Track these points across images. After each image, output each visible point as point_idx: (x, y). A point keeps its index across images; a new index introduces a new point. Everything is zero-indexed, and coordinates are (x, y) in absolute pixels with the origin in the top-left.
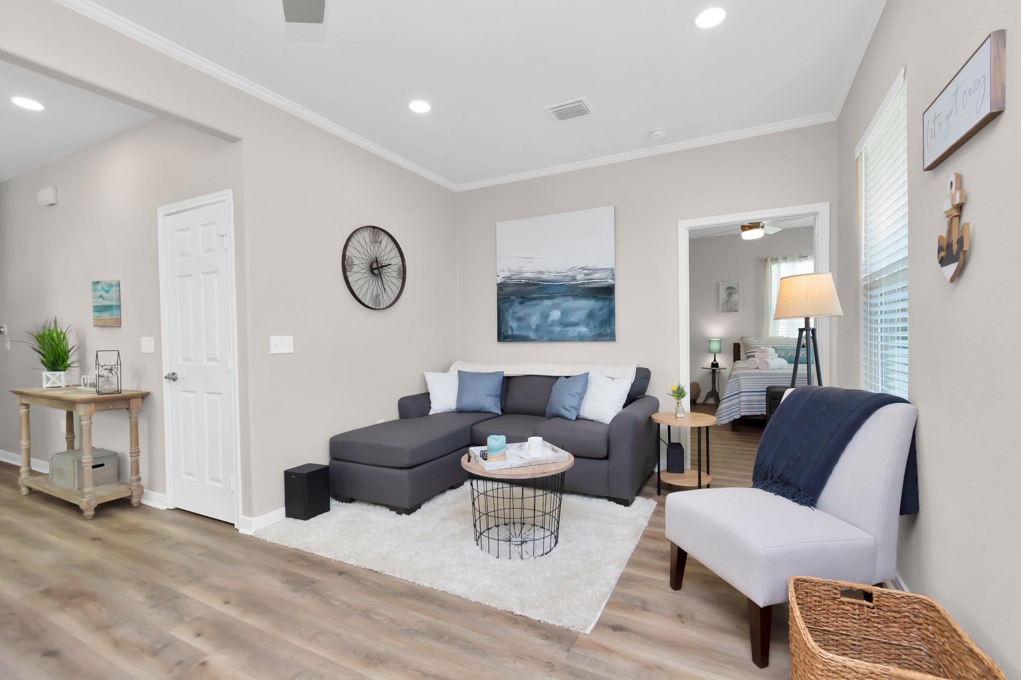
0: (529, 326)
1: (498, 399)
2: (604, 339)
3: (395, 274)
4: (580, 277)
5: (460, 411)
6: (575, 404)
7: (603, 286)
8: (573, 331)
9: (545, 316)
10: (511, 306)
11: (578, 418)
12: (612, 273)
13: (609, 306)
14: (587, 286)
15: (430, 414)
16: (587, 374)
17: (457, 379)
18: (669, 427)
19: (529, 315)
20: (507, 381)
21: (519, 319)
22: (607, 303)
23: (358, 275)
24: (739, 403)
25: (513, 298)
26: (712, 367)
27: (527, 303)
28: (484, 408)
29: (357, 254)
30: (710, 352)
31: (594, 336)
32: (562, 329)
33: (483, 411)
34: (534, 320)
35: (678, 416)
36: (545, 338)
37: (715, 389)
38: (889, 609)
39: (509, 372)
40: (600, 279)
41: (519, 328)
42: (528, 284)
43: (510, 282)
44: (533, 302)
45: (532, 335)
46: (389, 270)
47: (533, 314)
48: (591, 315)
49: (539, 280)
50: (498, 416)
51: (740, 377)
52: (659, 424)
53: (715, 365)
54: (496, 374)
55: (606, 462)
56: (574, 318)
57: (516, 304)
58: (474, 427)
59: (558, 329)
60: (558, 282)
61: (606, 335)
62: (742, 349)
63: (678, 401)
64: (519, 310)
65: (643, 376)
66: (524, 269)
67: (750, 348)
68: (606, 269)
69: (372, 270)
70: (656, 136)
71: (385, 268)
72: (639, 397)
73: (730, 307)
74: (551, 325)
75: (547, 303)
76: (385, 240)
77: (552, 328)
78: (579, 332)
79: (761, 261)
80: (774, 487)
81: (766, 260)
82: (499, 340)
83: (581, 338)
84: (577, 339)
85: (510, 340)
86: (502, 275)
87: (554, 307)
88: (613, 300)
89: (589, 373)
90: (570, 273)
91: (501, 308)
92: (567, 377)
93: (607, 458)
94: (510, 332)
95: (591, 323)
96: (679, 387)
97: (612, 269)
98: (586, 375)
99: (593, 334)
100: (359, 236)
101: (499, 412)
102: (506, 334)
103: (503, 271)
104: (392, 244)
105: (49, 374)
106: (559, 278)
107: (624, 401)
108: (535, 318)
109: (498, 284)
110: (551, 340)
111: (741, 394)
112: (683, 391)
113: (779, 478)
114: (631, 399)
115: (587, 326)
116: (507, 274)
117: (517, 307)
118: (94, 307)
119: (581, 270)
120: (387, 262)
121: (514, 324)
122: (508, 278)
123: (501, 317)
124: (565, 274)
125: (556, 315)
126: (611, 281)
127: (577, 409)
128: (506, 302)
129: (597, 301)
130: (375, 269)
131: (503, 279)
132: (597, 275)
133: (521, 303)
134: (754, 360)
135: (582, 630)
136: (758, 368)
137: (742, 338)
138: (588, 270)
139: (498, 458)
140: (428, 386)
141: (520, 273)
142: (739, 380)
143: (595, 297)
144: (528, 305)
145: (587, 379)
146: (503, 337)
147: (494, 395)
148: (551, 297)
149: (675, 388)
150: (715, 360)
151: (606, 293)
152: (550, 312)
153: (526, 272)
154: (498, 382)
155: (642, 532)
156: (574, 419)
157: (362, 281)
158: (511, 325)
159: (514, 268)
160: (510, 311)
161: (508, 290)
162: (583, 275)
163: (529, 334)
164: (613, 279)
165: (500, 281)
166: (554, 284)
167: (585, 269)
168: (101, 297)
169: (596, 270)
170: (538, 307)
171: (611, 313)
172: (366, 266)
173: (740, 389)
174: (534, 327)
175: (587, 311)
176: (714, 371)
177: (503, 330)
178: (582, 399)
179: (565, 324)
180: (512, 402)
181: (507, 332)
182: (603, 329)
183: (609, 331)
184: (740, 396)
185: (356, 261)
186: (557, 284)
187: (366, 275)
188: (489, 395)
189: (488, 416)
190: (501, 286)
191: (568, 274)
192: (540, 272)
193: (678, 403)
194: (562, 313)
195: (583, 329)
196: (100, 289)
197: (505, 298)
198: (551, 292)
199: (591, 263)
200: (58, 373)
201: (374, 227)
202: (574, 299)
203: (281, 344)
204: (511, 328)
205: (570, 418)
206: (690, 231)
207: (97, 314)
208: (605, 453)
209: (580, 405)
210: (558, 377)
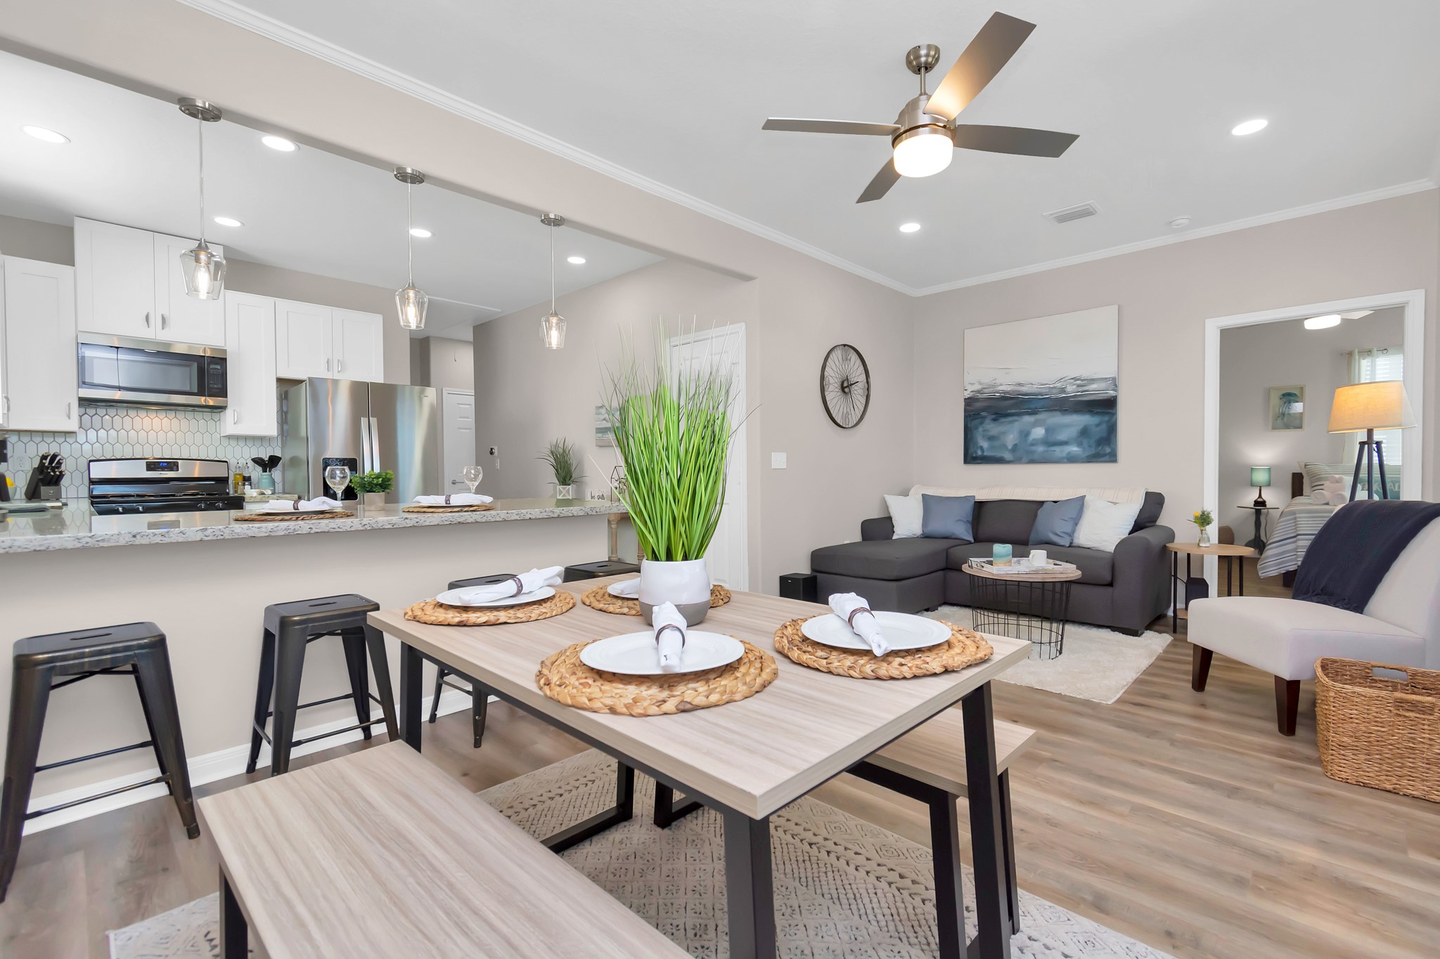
0: (1005, 446)
1: (969, 526)
2: (1102, 459)
3: (860, 391)
4: (1071, 389)
5: (926, 536)
6: (1068, 530)
7: (1101, 398)
8: (1060, 451)
9: (1025, 434)
10: (982, 423)
11: (1070, 546)
12: (1114, 383)
13: (1108, 421)
14: (1080, 399)
15: (893, 538)
16: (1083, 497)
17: (922, 504)
18: (1189, 555)
19: (1004, 433)
20: (980, 506)
21: (991, 438)
22: (1106, 418)
23: (833, 394)
24: (1296, 549)
25: (984, 414)
26: (1254, 505)
27: (1003, 420)
28: (954, 534)
29: (833, 375)
30: (1252, 485)
31: (1087, 457)
32: (1046, 449)
33: (953, 537)
34: (1011, 439)
35: (1201, 545)
36: (1025, 459)
37: (1260, 536)
38: (1423, 686)
39: (982, 496)
40: (1097, 390)
41: (992, 448)
42: (1004, 398)
43: (980, 396)
44: (1010, 419)
45: (1008, 456)
46: (856, 388)
47: (1010, 433)
48: (1084, 432)
49: (1018, 393)
50: (970, 543)
51: (1298, 515)
52: (1176, 553)
53: (1260, 503)
54: (966, 498)
55: (1110, 589)
56: (1062, 436)
57: (988, 421)
58: (950, 550)
59: (1041, 449)
60: (1042, 396)
61: (1105, 455)
62: (1306, 481)
63: (1202, 528)
64: (992, 428)
65: (1154, 503)
66: (998, 382)
67: (1320, 479)
68: (1106, 378)
69: (843, 388)
70: (1178, 225)
71: (853, 386)
72: (1149, 525)
73: (1287, 422)
74: (1032, 445)
75: (1028, 419)
76: (854, 357)
77: (1034, 448)
78: (1069, 453)
79: (1342, 354)
80: (1314, 598)
81: (1350, 354)
82: (966, 462)
83: (1072, 459)
84: (1065, 460)
85: (980, 461)
86: (971, 388)
87: (1035, 424)
88: (1115, 414)
89: (1085, 496)
90: (1058, 385)
91: (969, 425)
92: (1055, 502)
93: (1111, 584)
94: (979, 453)
95: (1085, 442)
96: (1203, 513)
97: (1114, 379)
98: (1082, 499)
99: (1085, 455)
100: (833, 356)
101: (973, 541)
102: (974, 455)
103: (972, 384)
104: (859, 361)
105: (561, 487)
106: (1044, 391)
107: (1130, 528)
108: (1011, 436)
109: (965, 399)
110: (1032, 461)
111: (1299, 537)
112: (1208, 517)
113: (1322, 590)
114: (1138, 526)
115: (1080, 444)
116: (977, 387)
117: (989, 424)
118: (597, 429)
119: (1072, 381)
120: (855, 380)
121: (985, 444)
122: (978, 392)
123: (969, 436)
124: (1051, 386)
125: (1039, 432)
126: (1112, 393)
127: (1071, 535)
128: (975, 419)
129: (1093, 416)
130: (846, 387)
131: (972, 393)
132: (1094, 386)
133: (994, 420)
134: (1322, 494)
135: (1104, 700)
136: (1327, 504)
137: (1306, 465)
138: (1082, 380)
139: (1004, 563)
140: (890, 509)
141: (994, 386)
142: (1295, 518)
143: (1091, 412)
144: (1003, 422)
145: (1083, 504)
146: (971, 457)
147: (965, 520)
148: (1034, 413)
149: (1199, 513)
150: (1260, 496)
151: (1107, 406)
152: (1031, 429)
153: (1001, 385)
154: (969, 507)
155: (1156, 656)
156: (1067, 545)
157: (836, 400)
158: (981, 444)
159: (987, 380)
160: (980, 429)
161: (978, 405)
162: (1075, 387)
163: (1003, 455)
164: (1115, 390)
165: (969, 396)
166: (1037, 397)
167: (1078, 380)
168: (604, 419)
169: (1093, 381)
170: (1017, 424)
171: (1112, 429)
172: (838, 385)
173: (1297, 531)
174: (1010, 447)
175: (1081, 427)
176: (1258, 513)
177: (971, 450)
178: (1076, 524)
179: (1049, 443)
180: (985, 530)
181: (976, 453)
182: (1100, 448)
183: (1108, 450)
184: (1299, 540)
185: (832, 381)
186: (1040, 397)
187: (839, 394)
188: (959, 520)
189: (958, 542)
190: (969, 402)
191: (1055, 385)
192: (1020, 384)
193: (1202, 530)
194: (1047, 430)
195: (1074, 449)
196: (603, 413)
197: (974, 414)
198: (1033, 406)
199: (1086, 372)
200: (568, 487)
201: (845, 345)
202: (1063, 414)
203: (779, 460)
204: (982, 448)
205: (1062, 544)
206: (1221, 330)
207: (600, 435)
208: (1109, 578)
209: (1074, 531)
210: (1042, 503)
